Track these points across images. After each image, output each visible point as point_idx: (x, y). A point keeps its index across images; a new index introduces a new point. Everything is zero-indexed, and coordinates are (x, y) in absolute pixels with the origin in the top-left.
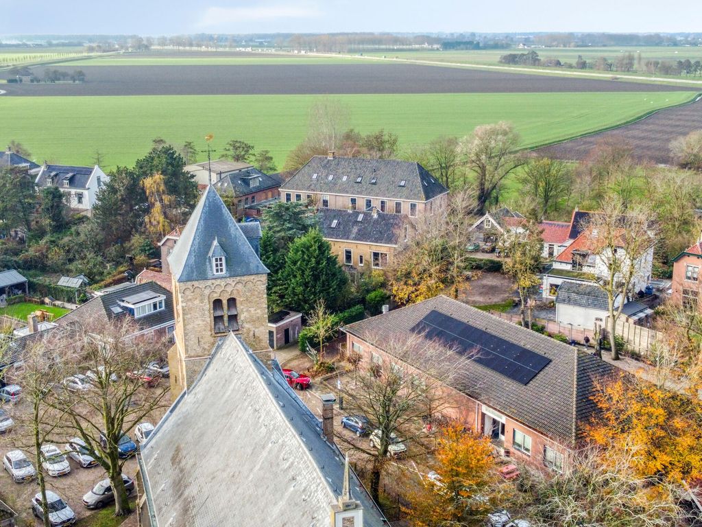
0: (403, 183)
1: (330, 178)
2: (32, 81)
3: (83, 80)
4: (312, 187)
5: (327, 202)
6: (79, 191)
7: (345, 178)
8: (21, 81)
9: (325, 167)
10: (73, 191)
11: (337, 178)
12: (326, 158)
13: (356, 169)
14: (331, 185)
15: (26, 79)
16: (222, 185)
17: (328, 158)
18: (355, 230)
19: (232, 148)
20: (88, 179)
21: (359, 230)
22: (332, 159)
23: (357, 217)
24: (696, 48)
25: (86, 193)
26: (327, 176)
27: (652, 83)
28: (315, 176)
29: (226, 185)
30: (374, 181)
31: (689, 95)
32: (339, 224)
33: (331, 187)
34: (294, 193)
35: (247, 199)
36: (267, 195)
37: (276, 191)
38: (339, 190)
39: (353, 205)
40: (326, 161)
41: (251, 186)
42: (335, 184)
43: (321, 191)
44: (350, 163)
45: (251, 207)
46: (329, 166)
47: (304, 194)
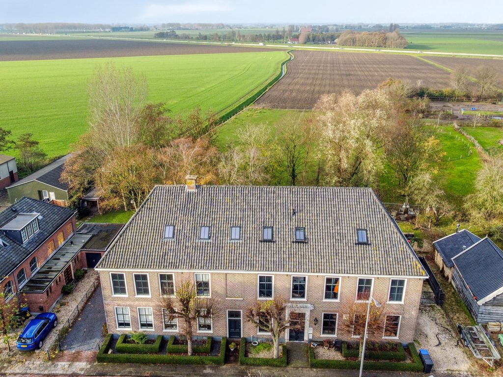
0: (362, 237)
1: (204, 233)
4: (169, 259)
5: (206, 285)
7: (235, 233)
9: (184, 208)
11: (219, 232)
12: (183, 189)
13: (254, 211)
14: (209, 250)
17: (187, 190)
22: (194, 190)
26: (195, 229)
28: (169, 232)
30: (299, 236)
33: (213, 256)
34: (129, 274)
35: (22, 272)
36: (56, 242)
37: (69, 227)
38: (231, 261)
39: (265, 288)
40: (183, 196)
41: (25, 241)
42: (220, 248)
43: (192, 267)
44: (234, 197)
45: (31, 281)
46: (195, 208)
47: (153, 275)
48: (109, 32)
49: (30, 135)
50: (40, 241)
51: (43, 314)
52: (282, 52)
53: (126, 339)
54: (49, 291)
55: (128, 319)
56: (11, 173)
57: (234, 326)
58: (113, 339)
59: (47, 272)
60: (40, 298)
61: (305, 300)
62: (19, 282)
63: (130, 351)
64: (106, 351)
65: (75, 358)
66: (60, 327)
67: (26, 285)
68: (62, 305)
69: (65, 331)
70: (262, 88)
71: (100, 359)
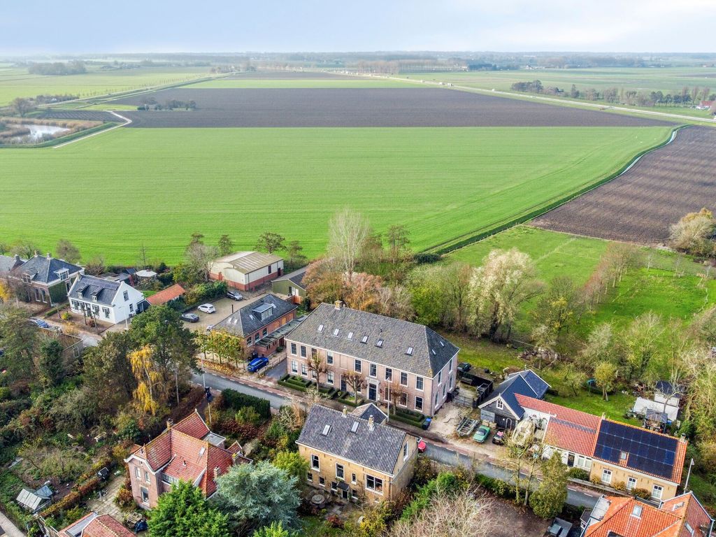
0: (410, 351)
1: (336, 332)
2: (156, 109)
3: (194, 107)
4: (317, 341)
5: (332, 359)
6: (106, 307)
7: (350, 335)
8: (148, 108)
9: (331, 317)
10: (101, 306)
11: (343, 334)
12: (334, 307)
13: (363, 325)
14: (336, 341)
15: (152, 107)
16: (232, 321)
17: (335, 308)
18: (348, 442)
19: (264, 240)
20: (114, 294)
21: (353, 445)
22: (339, 309)
23: (351, 425)
24: (659, 69)
25: (112, 309)
26: (333, 329)
27: (633, 115)
28: (321, 328)
29: (236, 321)
30: (379, 343)
31: (666, 131)
32: (331, 431)
33: (336, 344)
34: (299, 344)
35: (258, 334)
36: (281, 323)
37: (291, 315)
38: (344, 349)
39: (358, 366)
40: (333, 311)
41: (263, 319)
42: (341, 341)
43: (325, 347)
44: (356, 316)
45: (262, 340)
46: (336, 318)
47: (309, 347)
48: (465, 70)
49: (297, 242)
50: (271, 321)
51: (263, 357)
52: (665, 129)
53: (294, 378)
54: (268, 347)
55: (297, 368)
56: (279, 269)
57: (344, 384)
58: (288, 376)
59: (271, 337)
60: (263, 349)
61: (376, 377)
62: (256, 339)
63: (294, 383)
64: (283, 380)
65: (269, 380)
66: (269, 366)
67: (259, 342)
68: (274, 356)
69: (270, 368)
70: (568, 195)
71: (279, 383)
